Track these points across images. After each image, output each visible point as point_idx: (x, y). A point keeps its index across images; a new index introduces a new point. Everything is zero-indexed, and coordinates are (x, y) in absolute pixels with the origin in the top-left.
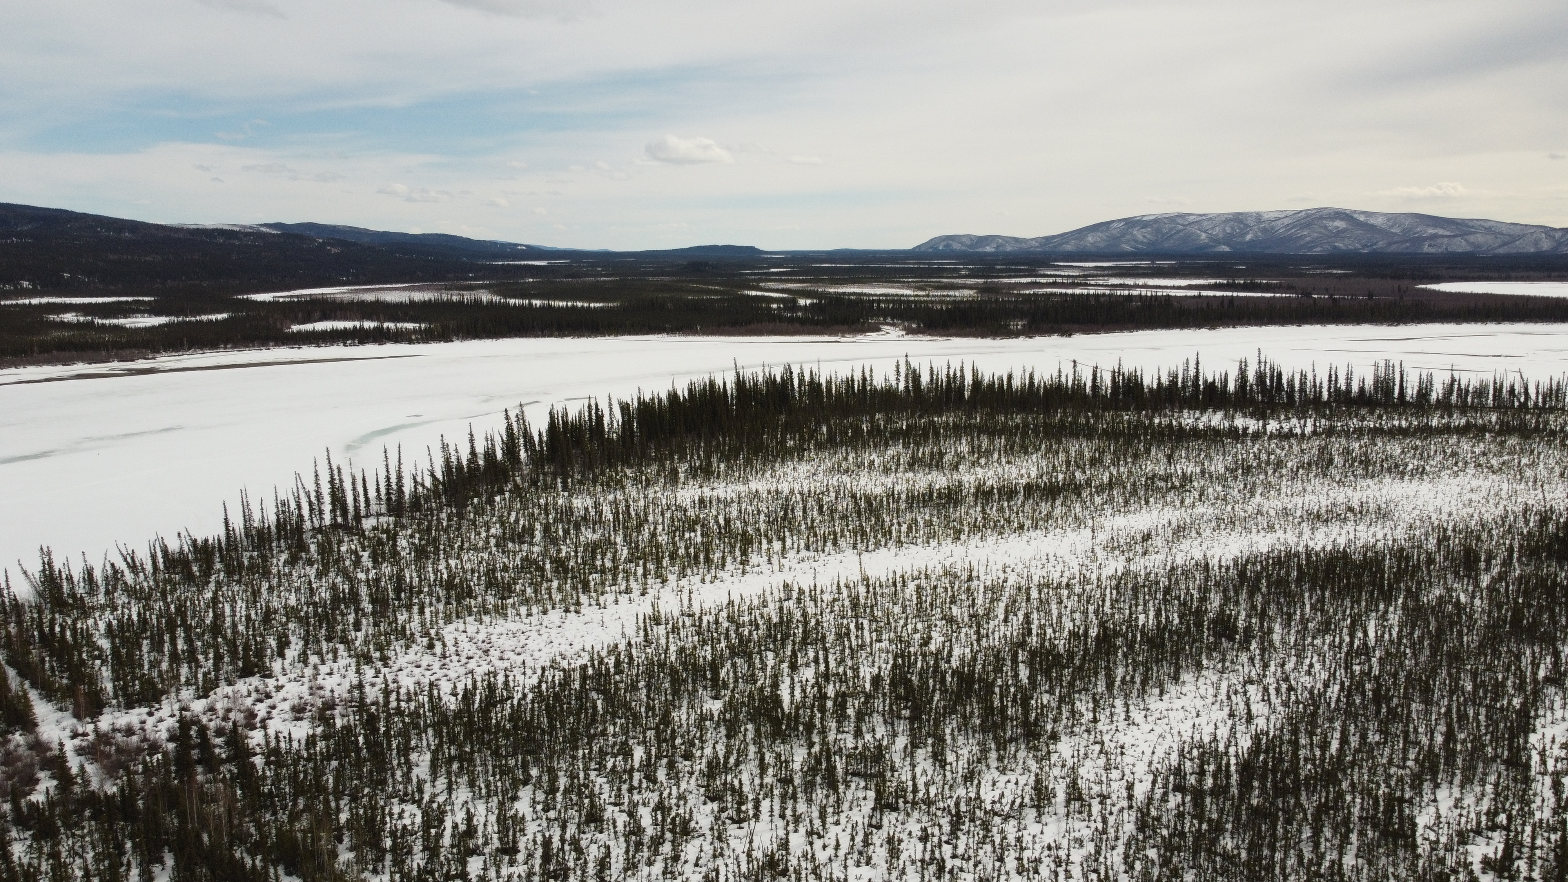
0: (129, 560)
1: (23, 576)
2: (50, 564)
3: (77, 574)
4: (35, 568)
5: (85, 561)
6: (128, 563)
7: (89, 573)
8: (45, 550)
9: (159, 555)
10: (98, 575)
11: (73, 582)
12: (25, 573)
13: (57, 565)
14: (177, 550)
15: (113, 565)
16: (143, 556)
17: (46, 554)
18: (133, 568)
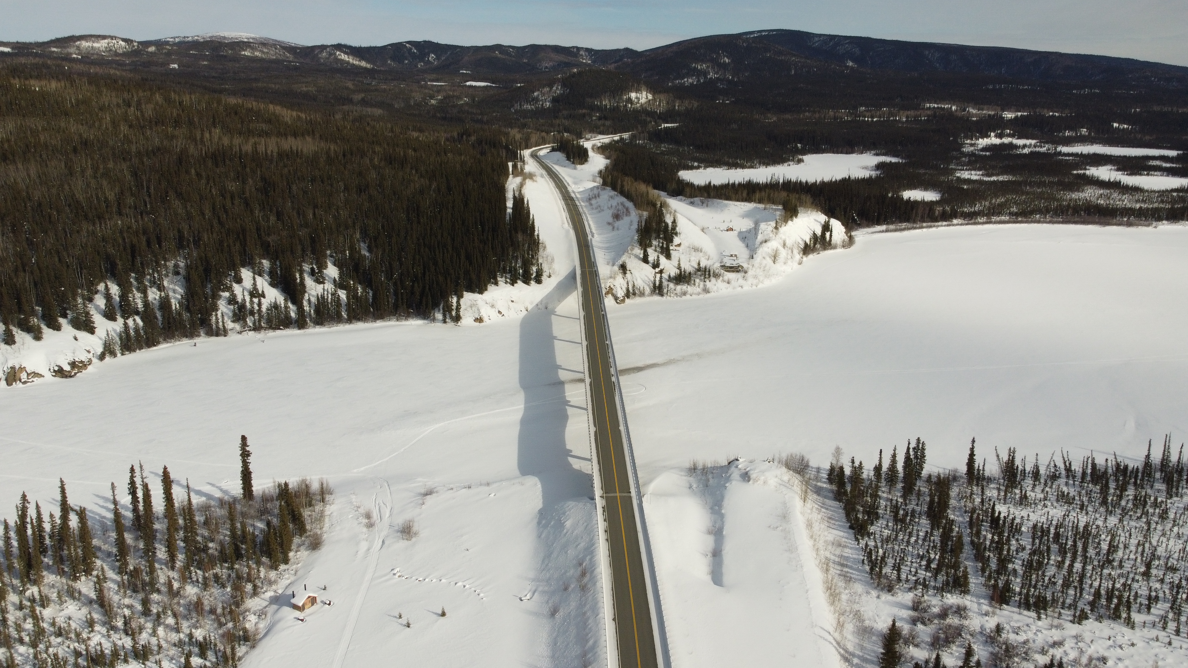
0: (1068, 465)
1: (996, 458)
2: (1013, 458)
3: (1029, 468)
4: (1005, 458)
5: (1037, 460)
6: (1065, 465)
7: (1037, 467)
8: (1012, 449)
9: (1090, 467)
10: (1042, 471)
11: (1025, 473)
12: (998, 456)
13: (1018, 462)
14: (1103, 470)
15: (1055, 466)
16: (1077, 467)
17: (1012, 453)
18: (1068, 470)
